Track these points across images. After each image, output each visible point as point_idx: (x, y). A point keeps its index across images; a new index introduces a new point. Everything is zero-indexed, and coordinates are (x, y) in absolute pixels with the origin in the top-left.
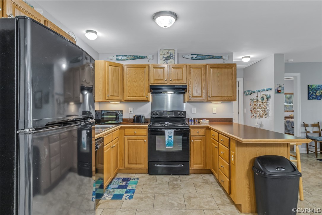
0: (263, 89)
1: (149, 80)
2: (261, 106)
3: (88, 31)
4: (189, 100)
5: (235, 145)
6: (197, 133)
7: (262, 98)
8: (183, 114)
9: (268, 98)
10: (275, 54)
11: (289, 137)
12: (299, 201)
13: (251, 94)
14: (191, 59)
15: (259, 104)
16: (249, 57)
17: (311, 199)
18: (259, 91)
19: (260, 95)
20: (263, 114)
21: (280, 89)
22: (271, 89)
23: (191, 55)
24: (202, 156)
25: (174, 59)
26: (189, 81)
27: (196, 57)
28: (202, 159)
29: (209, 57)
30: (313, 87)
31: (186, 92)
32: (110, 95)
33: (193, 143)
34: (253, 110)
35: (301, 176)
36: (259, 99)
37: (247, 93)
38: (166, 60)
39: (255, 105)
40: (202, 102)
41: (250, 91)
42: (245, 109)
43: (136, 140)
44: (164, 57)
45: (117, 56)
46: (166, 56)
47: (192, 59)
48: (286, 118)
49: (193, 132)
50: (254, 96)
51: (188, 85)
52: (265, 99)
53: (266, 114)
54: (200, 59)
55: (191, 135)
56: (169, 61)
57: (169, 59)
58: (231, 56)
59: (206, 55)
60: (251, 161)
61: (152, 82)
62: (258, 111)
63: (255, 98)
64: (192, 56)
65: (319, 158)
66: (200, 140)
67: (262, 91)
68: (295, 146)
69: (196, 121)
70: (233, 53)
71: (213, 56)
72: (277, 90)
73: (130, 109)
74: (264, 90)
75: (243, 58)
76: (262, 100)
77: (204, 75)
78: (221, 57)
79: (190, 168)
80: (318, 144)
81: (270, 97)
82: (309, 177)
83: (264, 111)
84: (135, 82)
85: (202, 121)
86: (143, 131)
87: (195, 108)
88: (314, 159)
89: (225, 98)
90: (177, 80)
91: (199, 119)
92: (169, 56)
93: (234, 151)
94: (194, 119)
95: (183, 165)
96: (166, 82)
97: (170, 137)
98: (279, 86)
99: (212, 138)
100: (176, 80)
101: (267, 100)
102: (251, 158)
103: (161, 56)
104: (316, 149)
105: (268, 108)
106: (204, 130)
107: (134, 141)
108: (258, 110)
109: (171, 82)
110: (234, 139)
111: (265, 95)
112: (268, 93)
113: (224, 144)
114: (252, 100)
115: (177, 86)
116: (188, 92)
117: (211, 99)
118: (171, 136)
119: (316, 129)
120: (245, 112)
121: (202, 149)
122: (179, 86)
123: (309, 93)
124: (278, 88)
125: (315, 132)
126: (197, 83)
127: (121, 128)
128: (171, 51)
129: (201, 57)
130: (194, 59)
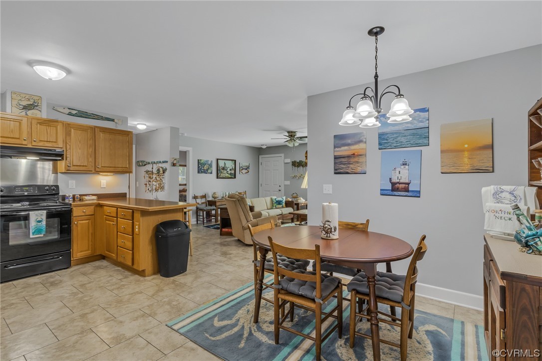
0: (159, 160)
2: (157, 179)
4: (68, 170)
5: (140, 215)
6: (83, 212)
7: (158, 170)
8: (54, 190)
9: (164, 171)
10: (171, 127)
11: (181, 204)
12: (189, 257)
13: (145, 165)
14: (68, 114)
15: (154, 176)
16: (145, 125)
17: (198, 253)
18: (154, 163)
19: (155, 167)
20: (159, 188)
21: (175, 162)
22: (167, 162)
23: (69, 109)
24: (90, 240)
26: (68, 145)
27: (76, 114)
28: (90, 243)
29: (96, 117)
30: (202, 162)
31: (63, 159)
33: (77, 225)
34: (148, 184)
35: (191, 231)
36: (155, 171)
37: (141, 164)
38: (23, 109)
39: (150, 177)
40: (87, 172)
41: (144, 162)
42: (137, 183)
44: (20, 105)
47: (70, 114)
48: (180, 191)
49: (76, 212)
50: (149, 168)
51: (66, 151)
52: (161, 172)
53: (162, 188)
54: (83, 117)
55: (74, 215)
56: (30, 113)
57: (31, 110)
58: (125, 120)
59: (92, 114)
60: (153, 229)
62: (153, 185)
63: (151, 170)
64: (69, 111)
65: (205, 226)
66: (87, 221)
67: (157, 162)
68: (187, 212)
69: (77, 198)
70: (127, 118)
71: (103, 117)
72: (173, 163)
74: (160, 162)
75: (138, 124)
76: (158, 173)
77: (90, 140)
78: (113, 120)
79: (72, 259)
80: (205, 213)
81: (166, 169)
82: (198, 240)
83: (160, 184)
85: (87, 198)
87: (75, 181)
88: (201, 227)
89: (120, 169)
90: (47, 141)
91: (81, 195)
92: (31, 105)
93: (139, 221)
94: (74, 196)
95: (61, 256)
96: (24, 143)
97: (39, 221)
98: (174, 159)
99: (105, 216)
100: (44, 141)
101: (164, 173)
102: (154, 226)
104: (203, 218)
105: (164, 181)
106: (92, 207)
108: (154, 183)
109: (34, 144)
110: (138, 210)
111: (161, 167)
112: (164, 165)
113: (125, 218)
114: (147, 172)
116: (66, 159)
117: (101, 170)
118: (41, 219)
119: (204, 200)
120: (137, 186)
121: (91, 231)
123: (199, 167)
124: (173, 161)
125: (203, 203)
126: (80, 149)
128: (35, 98)
129: (84, 114)
130: (73, 116)
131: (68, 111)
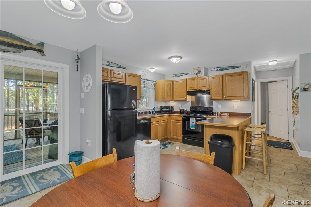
1: (186, 88)
3: (150, 68)
4: (211, 99)
10: (300, 55)
14: (217, 71)
16: (276, 61)
21: (306, 87)
22: (299, 88)
25: (202, 74)
26: (211, 87)
27: (220, 69)
29: (230, 68)
32: (165, 97)
38: (197, 74)
43: (177, 122)
45: (173, 75)
46: (197, 72)
51: (210, 90)
54: (223, 70)
58: (249, 64)
59: (228, 67)
61: (188, 89)
69: (219, 114)
70: (251, 62)
71: (233, 66)
72: (303, 88)
73: (180, 105)
75: (270, 62)
78: (240, 67)
81: (298, 95)
84: (179, 90)
85: (223, 114)
86: (180, 118)
87: (220, 105)
89: (238, 98)
91: (221, 113)
92: (199, 72)
94: (218, 112)
95: (202, 141)
96: (196, 89)
97: (193, 122)
98: (305, 84)
100: (202, 87)
103: (194, 73)
107: (175, 123)
109: (199, 89)
115: (203, 90)
116: (210, 94)
122: (205, 90)
124: (304, 86)
127: (169, 116)
128: (200, 68)
129: (223, 68)
130: (219, 71)
131: (216, 69)
